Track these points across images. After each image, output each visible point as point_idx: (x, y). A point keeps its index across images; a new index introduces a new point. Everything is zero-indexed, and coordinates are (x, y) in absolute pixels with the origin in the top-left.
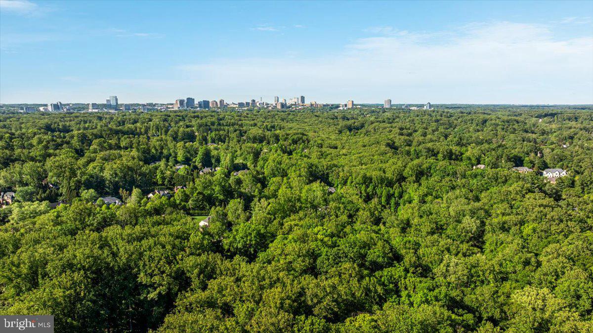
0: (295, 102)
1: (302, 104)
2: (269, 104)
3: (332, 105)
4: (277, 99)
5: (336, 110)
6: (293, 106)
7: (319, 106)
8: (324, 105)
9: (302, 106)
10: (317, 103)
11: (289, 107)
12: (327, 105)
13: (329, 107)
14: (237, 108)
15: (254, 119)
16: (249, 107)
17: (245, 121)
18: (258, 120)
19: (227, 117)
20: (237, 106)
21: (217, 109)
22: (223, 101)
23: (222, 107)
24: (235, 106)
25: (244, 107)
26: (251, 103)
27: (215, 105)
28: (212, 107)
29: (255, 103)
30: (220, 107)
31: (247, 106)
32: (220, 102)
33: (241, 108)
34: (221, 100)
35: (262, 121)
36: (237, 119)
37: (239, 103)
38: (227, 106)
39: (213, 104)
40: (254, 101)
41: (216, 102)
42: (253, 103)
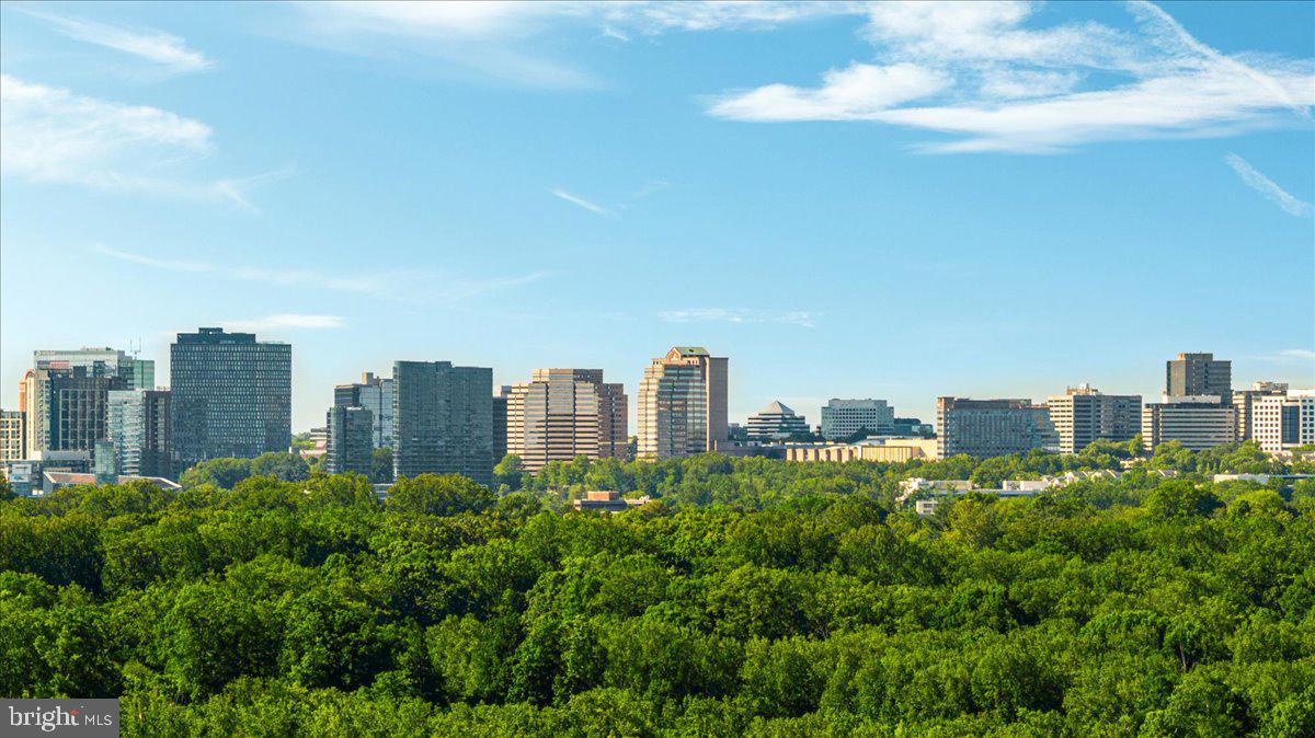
14: (912, 485)
15: (1026, 606)
16: (1126, 464)
17: (874, 635)
18: (1101, 615)
19: (571, 562)
20: (932, 450)
21: (604, 496)
22: (720, 365)
23: (691, 464)
24: (893, 450)
25: (1029, 469)
26: (1158, 406)
27: (588, 444)
28: (534, 467)
29: (1217, 399)
30: (662, 474)
31: (1091, 448)
32: (660, 395)
33: (982, 481)
34: (676, 360)
35: (1168, 637)
36: (735, 603)
37: (957, 408)
38: (777, 454)
39: (558, 428)
40: (1205, 373)
41: (612, 399)
42: (1189, 399)
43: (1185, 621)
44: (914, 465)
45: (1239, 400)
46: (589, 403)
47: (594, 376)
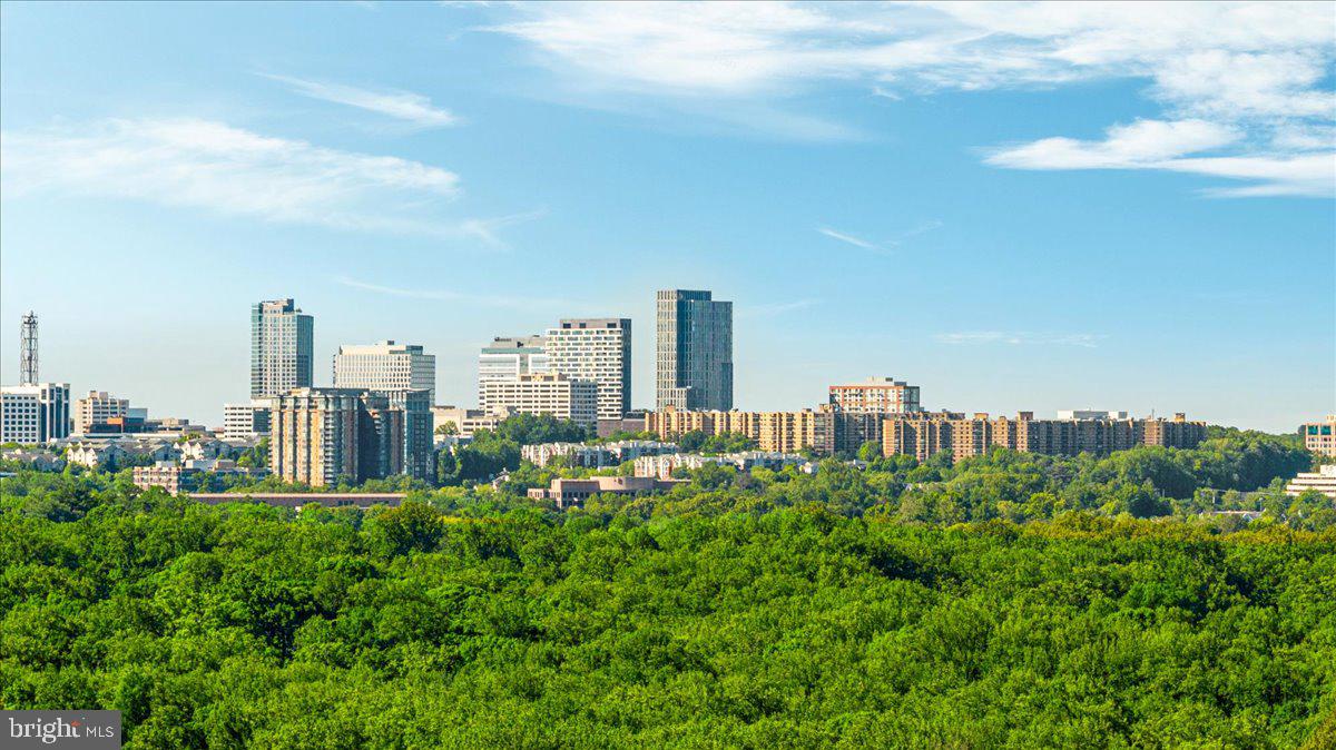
0: (585, 393)
1: (680, 418)
2: (136, 425)
3: (1185, 434)
4: (284, 345)
5: (1255, 508)
6: (537, 454)
7: (963, 448)
8: (1053, 438)
9: (693, 444)
11: (476, 466)
12: (1103, 435)
13: (1122, 458)
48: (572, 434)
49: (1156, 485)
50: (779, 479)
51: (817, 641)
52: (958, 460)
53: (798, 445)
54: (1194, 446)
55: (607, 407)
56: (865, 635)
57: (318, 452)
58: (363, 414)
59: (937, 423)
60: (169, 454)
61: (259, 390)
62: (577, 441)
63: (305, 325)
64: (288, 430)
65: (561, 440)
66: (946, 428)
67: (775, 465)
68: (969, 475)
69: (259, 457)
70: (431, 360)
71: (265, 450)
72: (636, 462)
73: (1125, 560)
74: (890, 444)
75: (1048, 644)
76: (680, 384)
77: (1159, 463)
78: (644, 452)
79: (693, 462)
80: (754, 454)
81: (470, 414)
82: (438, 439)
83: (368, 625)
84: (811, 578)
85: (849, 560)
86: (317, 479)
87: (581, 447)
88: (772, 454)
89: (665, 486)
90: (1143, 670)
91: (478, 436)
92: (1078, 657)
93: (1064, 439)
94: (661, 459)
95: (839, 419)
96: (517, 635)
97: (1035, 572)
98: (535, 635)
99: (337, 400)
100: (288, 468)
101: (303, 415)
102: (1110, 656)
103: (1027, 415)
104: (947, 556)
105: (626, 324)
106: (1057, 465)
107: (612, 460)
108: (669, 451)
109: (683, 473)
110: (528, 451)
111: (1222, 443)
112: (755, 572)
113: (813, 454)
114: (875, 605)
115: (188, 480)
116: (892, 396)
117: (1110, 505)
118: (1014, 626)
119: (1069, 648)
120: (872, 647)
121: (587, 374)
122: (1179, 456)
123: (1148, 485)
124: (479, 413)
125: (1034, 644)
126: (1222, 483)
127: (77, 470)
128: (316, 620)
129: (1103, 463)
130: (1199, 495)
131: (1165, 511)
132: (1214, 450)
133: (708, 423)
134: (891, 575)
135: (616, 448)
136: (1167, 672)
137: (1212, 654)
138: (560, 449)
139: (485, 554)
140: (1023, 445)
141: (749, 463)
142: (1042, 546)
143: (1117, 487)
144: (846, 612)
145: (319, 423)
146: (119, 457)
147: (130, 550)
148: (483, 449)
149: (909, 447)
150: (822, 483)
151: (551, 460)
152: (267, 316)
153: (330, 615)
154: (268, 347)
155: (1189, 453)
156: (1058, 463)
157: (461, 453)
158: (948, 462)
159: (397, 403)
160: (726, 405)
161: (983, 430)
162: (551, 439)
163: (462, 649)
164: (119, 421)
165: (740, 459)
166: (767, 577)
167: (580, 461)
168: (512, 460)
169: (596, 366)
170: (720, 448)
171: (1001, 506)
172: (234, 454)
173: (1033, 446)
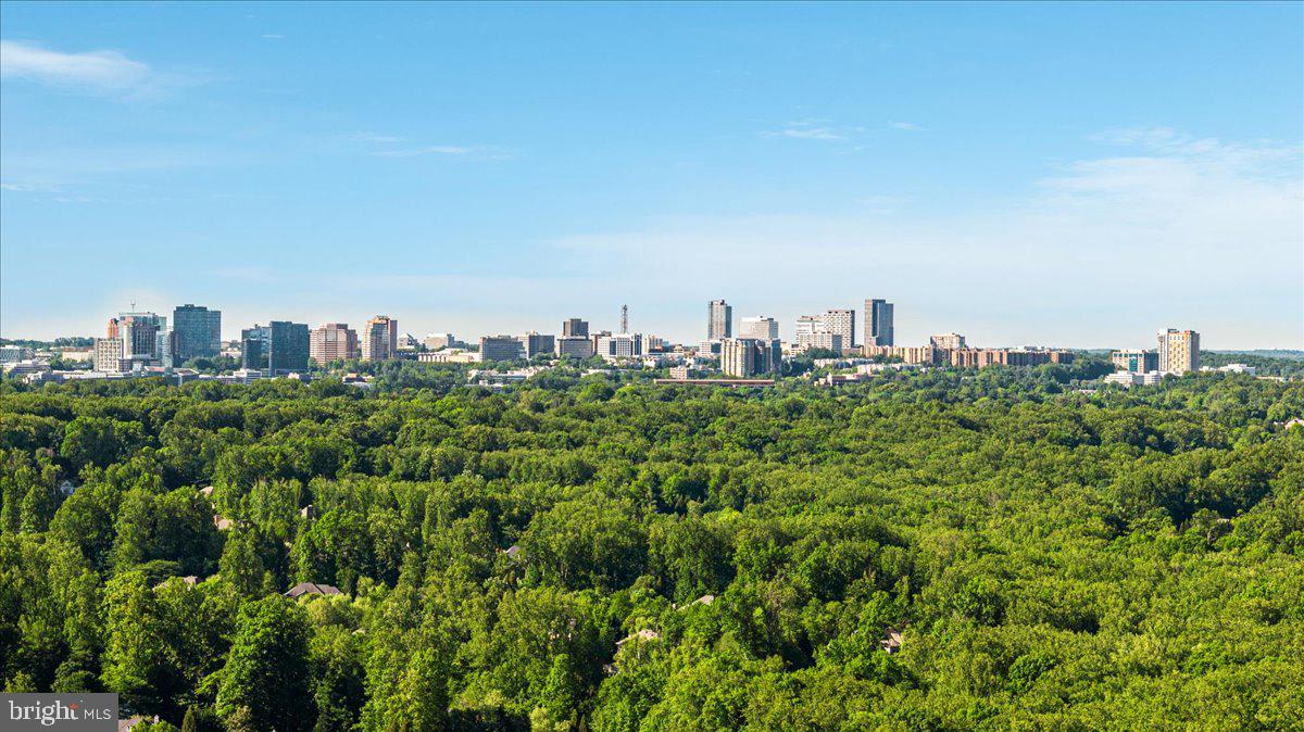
0: (837, 339)
1: (873, 349)
2: (670, 349)
3: (1066, 358)
4: (720, 317)
6: (819, 363)
7: (982, 363)
8: (1016, 359)
9: (879, 359)
10: (971, 344)
11: (797, 368)
12: (1036, 358)
13: (1043, 368)
14: (474, 373)
15: (576, 441)
16: (551, 363)
17: (524, 451)
18: (602, 444)
19: (410, 422)
20: (477, 357)
21: (354, 375)
22: (394, 323)
23: (386, 363)
24: (462, 358)
25: (516, 366)
26: (561, 340)
27: (342, 354)
28: (322, 362)
29: (584, 338)
30: (374, 366)
31: (536, 356)
32: (372, 334)
33: (500, 371)
34: (377, 321)
35: (626, 452)
36: (474, 438)
37: (488, 341)
38: (416, 358)
39: (330, 346)
40: (579, 327)
41: (351, 335)
42: (574, 337)
43: (631, 447)
44: (471, 364)
45: (592, 338)
46: (342, 337)
47: (344, 327)
48: (833, 355)
49: (1057, 379)
50: (913, 375)
51: (944, 455)
52: (980, 366)
53: (919, 361)
54: (1070, 363)
55: (846, 344)
56: (960, 454)
57: (739, 362)
58: (756, 348)
59: (973, 353)
60: (682, 363)
61: (711, 335)
62: (835, 358)
63: (729, 309)
64: (727, 354)
65: (830, 358)
66: (976, 355)
67: (911, 369)
68: (985, 374)
69: (716, 364)
70: (777, 324)
71: (718, 361)
72: (858, 367)
73: (1046, 422)
74: (954, 361)
75: (1022, 458)
76: (874, 335)
77: (1057, 369)
78: (861, 363)
79: (881, 367)
80: (903, 364)
81: (793, 346)
82: (783, 357)
83: (788, 446)
84: (938, 429)
85: (950, 422)
86: (739, 374)
87: (837, 360)
88: (910, 364)
89: (870, 379)
90: (1055, 468)
91: (798, 356)
92: (1033, 463)
93: (1021, 360)
94: (868, 366)
95: (935, 350)
96: (839, 450)
97: (1016, 427)
98: (847, 451)
99: (746, 344)
100: (727, 369)
101: (733, 349)
102: (1043, 463)
103: (1007, 350)
104: (985, 419)
105: (853, 312)
106: (1018, 370)
107: (848, 366)
108: (870, 363)
109: (877, 372)
110: (816, 362)
111: (1081, 361)
112: (919, 427)
113: (925, 364)
114: (963, 443)
115: (691, 374)
116: (955, 340)
117: (1039, 388)
118: (1010, 452)
119: (1029, 460)
120: (963, 458)
121: (838, 330)
122: (1064, 367)
123: (1053, 380)
124: (797, 346)
125: (1018, 458)
126: (1081, 378)
127: (648, 368)
128: (770, 444)
129: (1036, 369)
130: (1072, 382)
131: (1060, 391)
132: (1078, 364)
133: (885, 351)
134: (966, 427)
135: (850, 361)
136: (1062, 469)
137: (1076, 463)
138: (829, 362)
139: (821, 417)
140: (1005, 362)
141: (901, 368)
142: (1018, 416)
143: (1042, 380)
144: (954, 446)
145: (739, 352)
146: (663, 363)
147: (697, 414)
148: (800, 362)
149: (962, 362)
150: (930, 377)
151: (826, 365)
152: (715, 307)
153: (774, 442)
154: (714, 318)
155: (1069, 366)
156: (1019, 368)
157: (792, 362)
158: (976, 367)
159: (769, 344)
160: (891, 344)
161: (989, 356)
162: (825, 357)
163: (821, 455)
164: (660, 348)
165: (897, 366)
166: (922, 428)
167: (836, 367)
168: (811, 366)
169: (841, 328)
170: (889, 361)
171: (999, 390)
172: (706, 362)
173: (1009, 362)
